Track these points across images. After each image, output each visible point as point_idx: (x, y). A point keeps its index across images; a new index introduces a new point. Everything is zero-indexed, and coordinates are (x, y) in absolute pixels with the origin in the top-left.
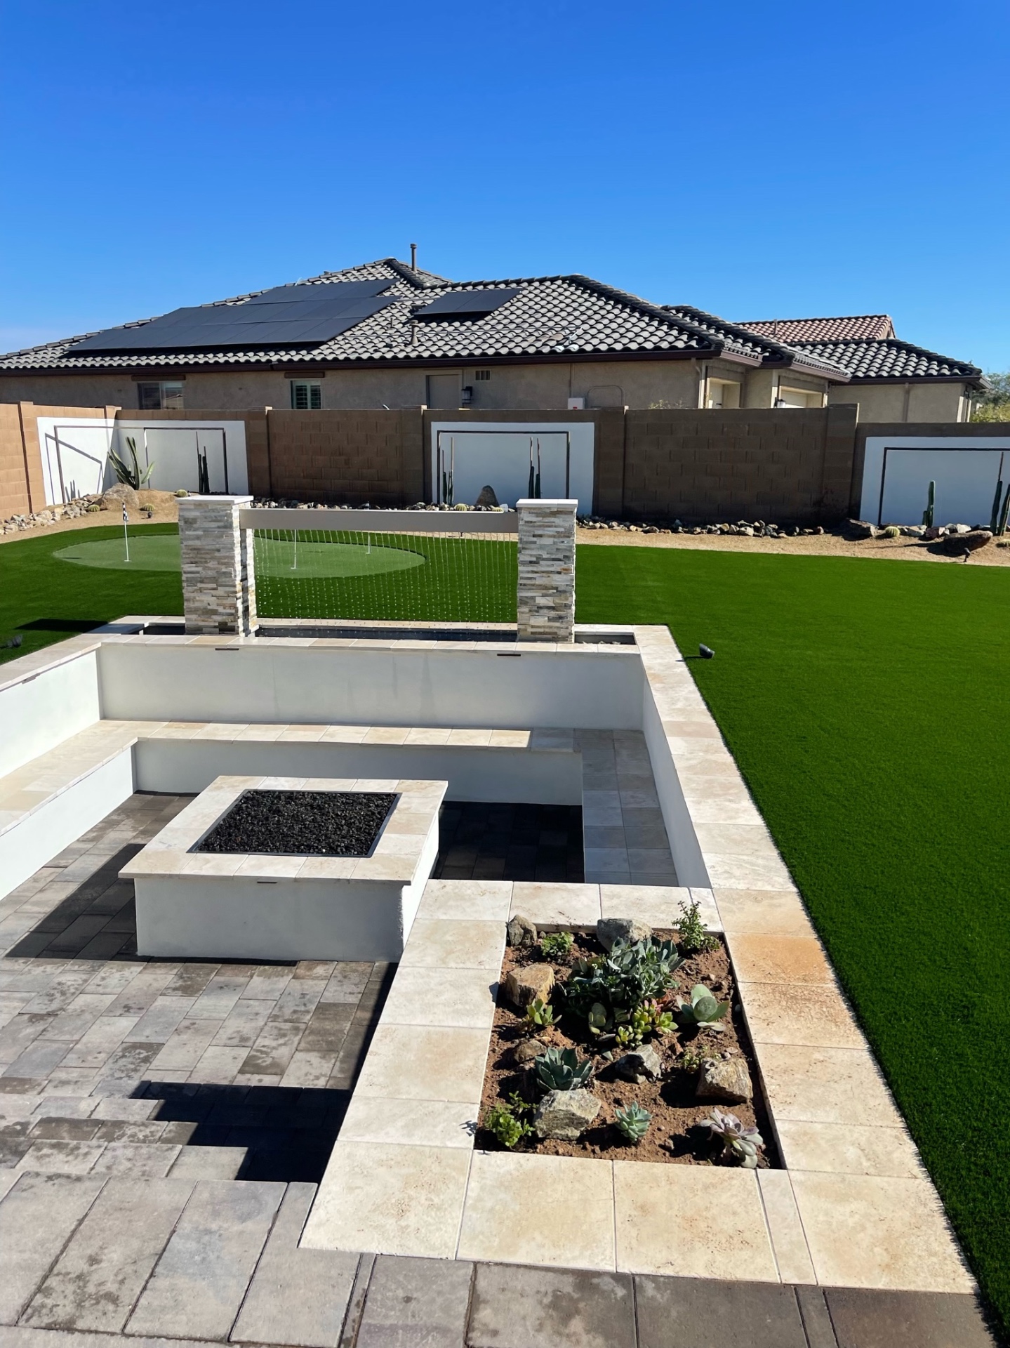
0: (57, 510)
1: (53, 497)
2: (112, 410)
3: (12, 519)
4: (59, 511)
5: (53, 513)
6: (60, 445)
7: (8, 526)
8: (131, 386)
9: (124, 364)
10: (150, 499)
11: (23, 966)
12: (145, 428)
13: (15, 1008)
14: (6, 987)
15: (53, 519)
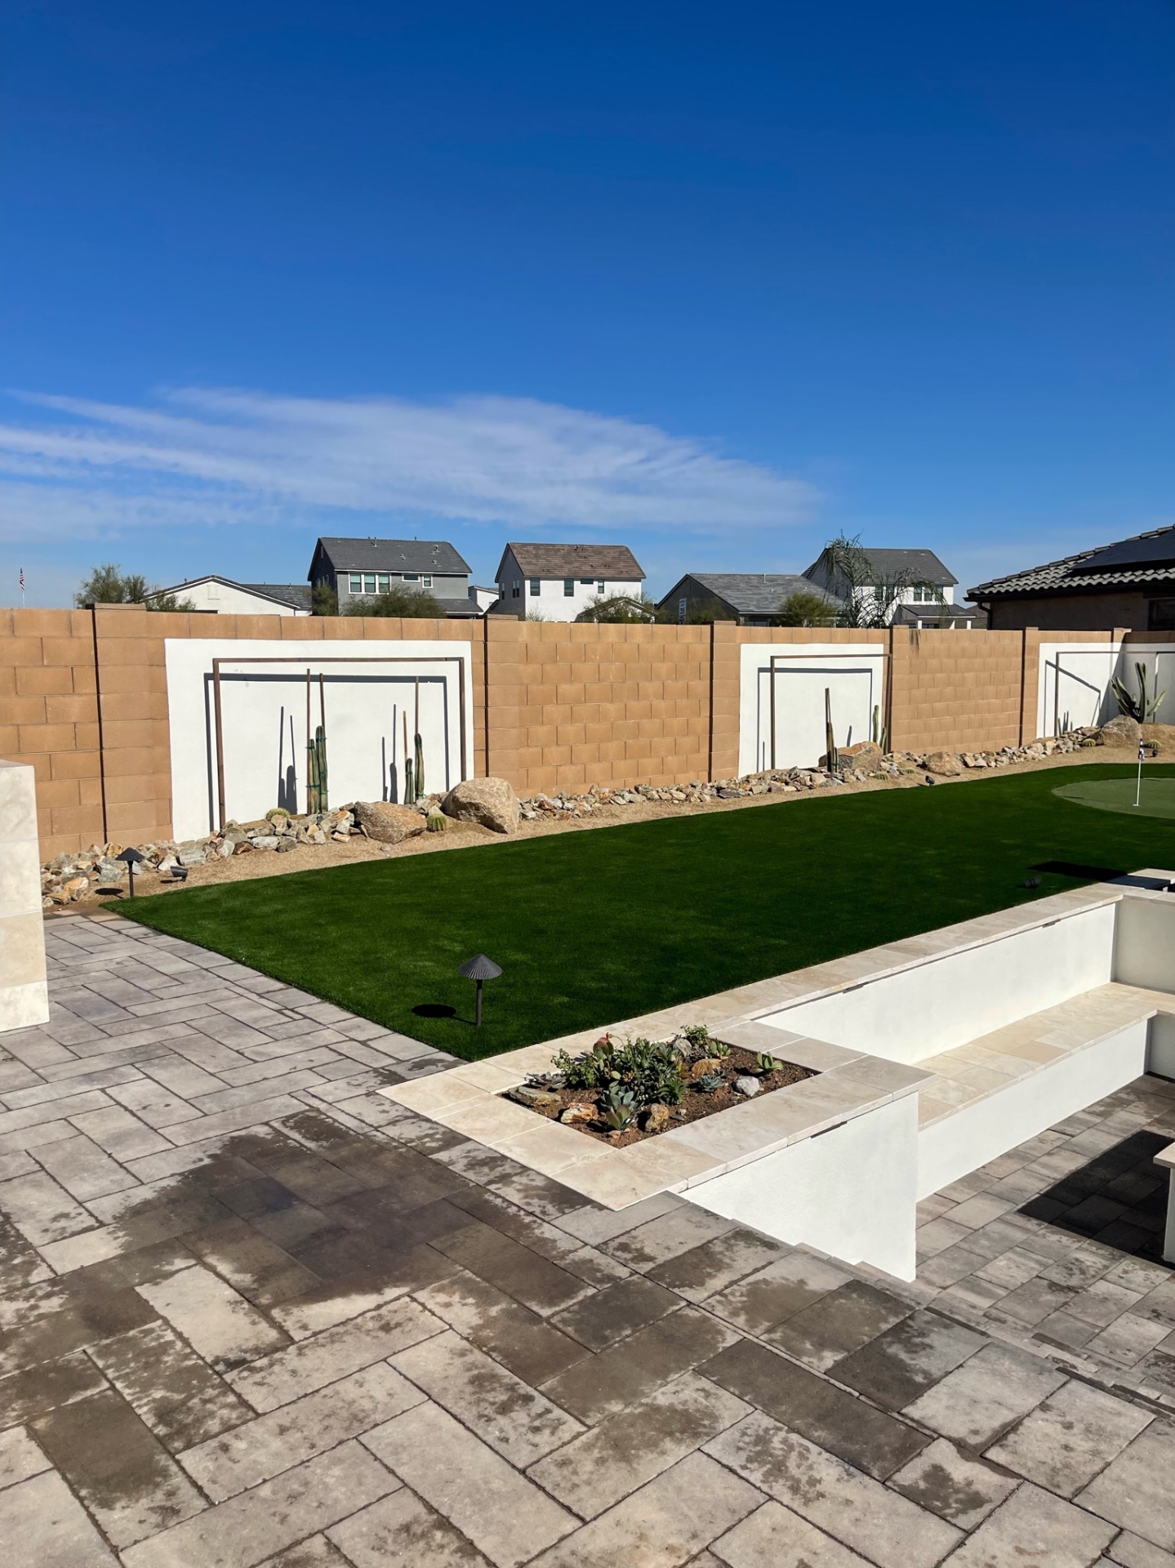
0: (1048, 743)
1: (1044, 728)
2: (1120, 633)
3: (1004, 751)
4: (1051, 744)
5: (1044, 746)
6: (1060, 673)
7: (1000, 759)
8: (1142, 604)
9: (1137, 580)
10: (1156, 735)
11: (1036, 1228)
12: (1158, 653)
13: (1032, 1268)
14: (1021, 1243)
15: (1044, 753)
